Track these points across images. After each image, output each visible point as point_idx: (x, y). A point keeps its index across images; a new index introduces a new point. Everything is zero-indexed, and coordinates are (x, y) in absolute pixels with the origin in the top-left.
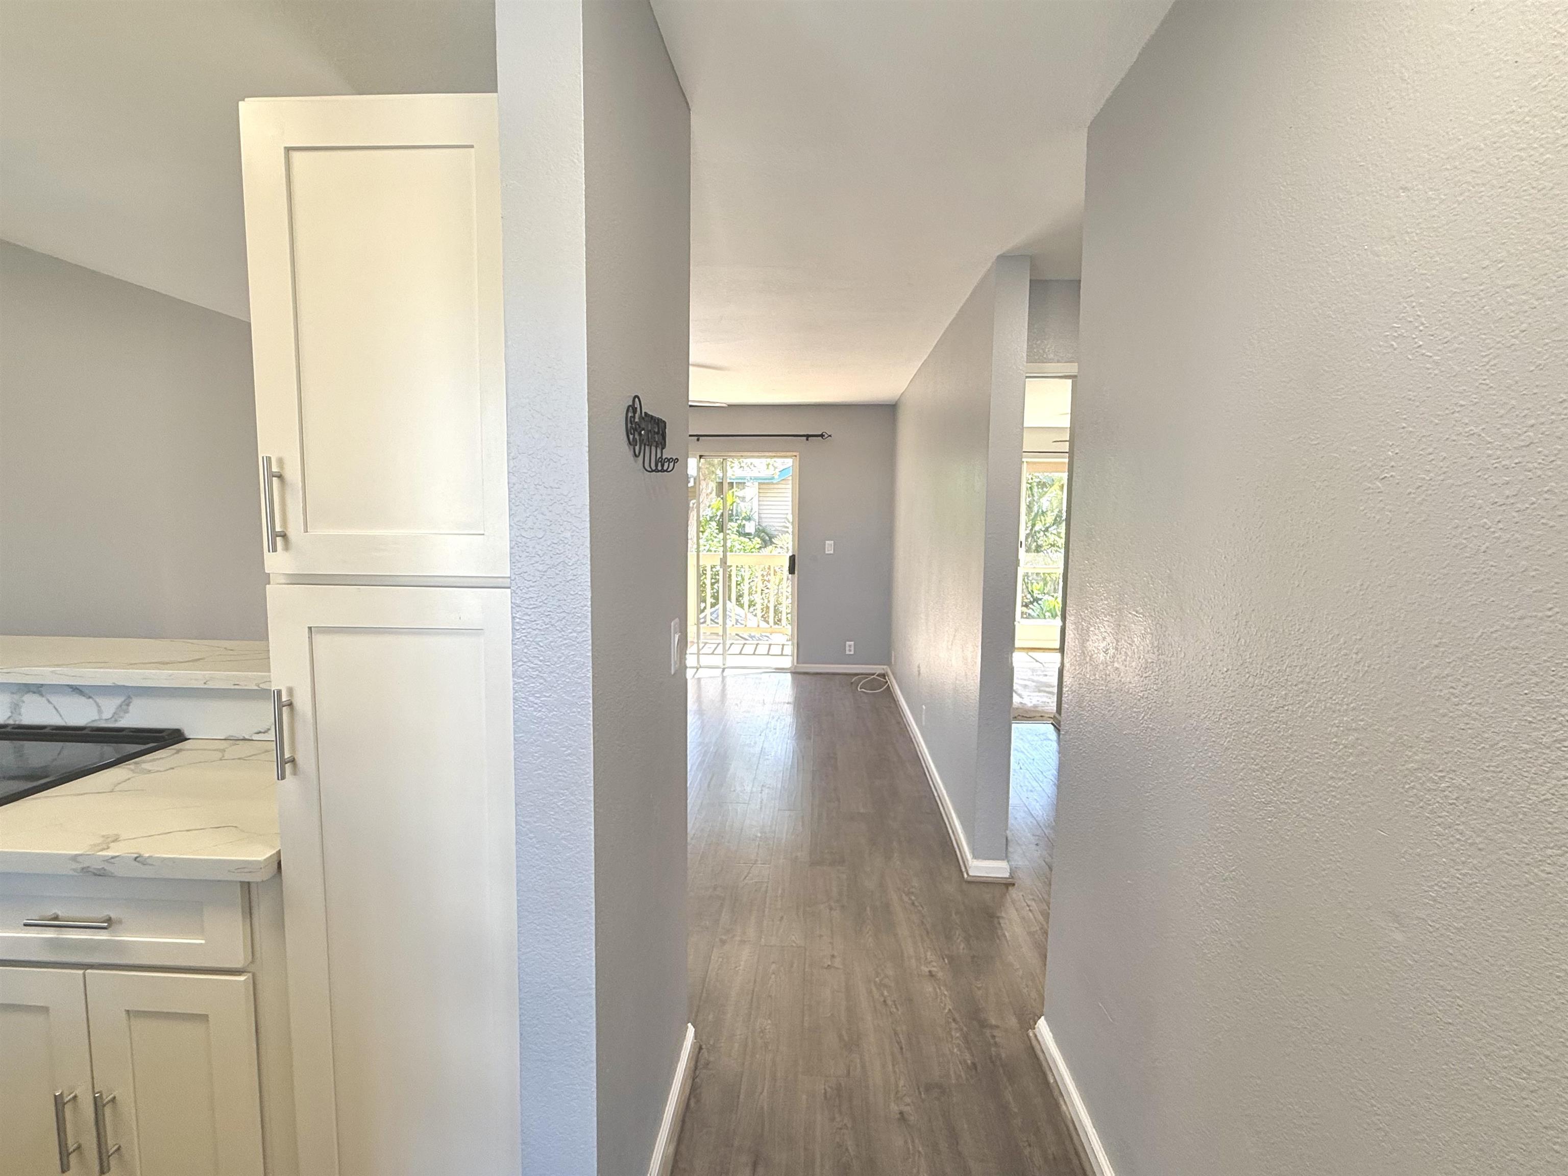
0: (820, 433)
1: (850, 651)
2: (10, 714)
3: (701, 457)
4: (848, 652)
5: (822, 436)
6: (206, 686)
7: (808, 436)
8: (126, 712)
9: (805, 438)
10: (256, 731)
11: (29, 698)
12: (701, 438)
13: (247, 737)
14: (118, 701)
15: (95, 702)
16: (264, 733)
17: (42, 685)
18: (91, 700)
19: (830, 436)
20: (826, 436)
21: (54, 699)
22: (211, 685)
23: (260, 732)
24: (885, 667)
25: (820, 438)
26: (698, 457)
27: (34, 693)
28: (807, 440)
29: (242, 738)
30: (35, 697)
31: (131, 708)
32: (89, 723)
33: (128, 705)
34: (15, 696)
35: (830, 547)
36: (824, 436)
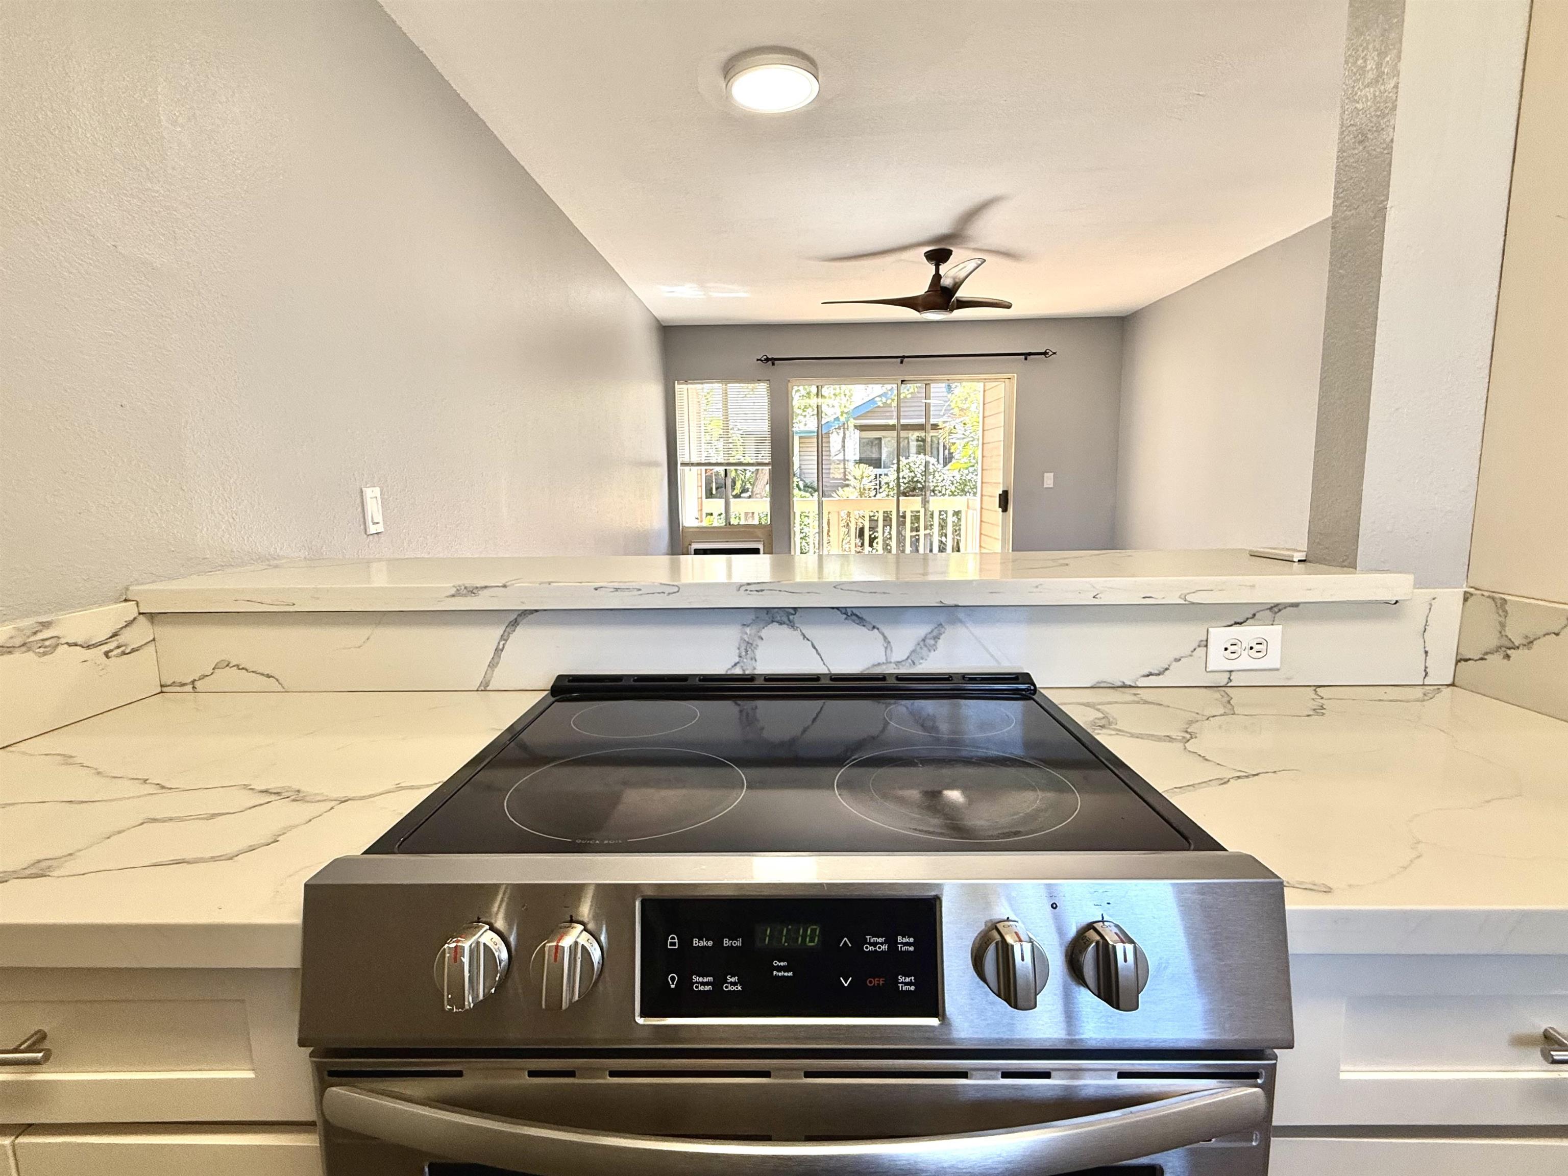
0: (1044, 351)
2: (737, 659)
3: (902, 382)
5: (1045, 353)
6: (1096, 602)
7: (1026, 355)
8: (934, 648)
9: (1023, 357)
10: (1146, 672)
11: (774, 632)
12: (905, 360)
13: (1128, 683)
14: (921, 631)
15: (883, 634)
16: (1158, 674)
17: (795, 609)
18: (876, 630)
19: (1055, 353)
20: (1051, 353)
21: (814, 632)
22: (1105, 600)
23: (1151, 674)
25: (1043, 356)
27: (781, 623)
28: (1026, 359)
29: (1120, 684)
30: (784, 631)
31: (940, 642)
32: (868, 668)
33: (936, 638)
34: (748, 630)
35: (1049, 480)
36: (1048, 353)
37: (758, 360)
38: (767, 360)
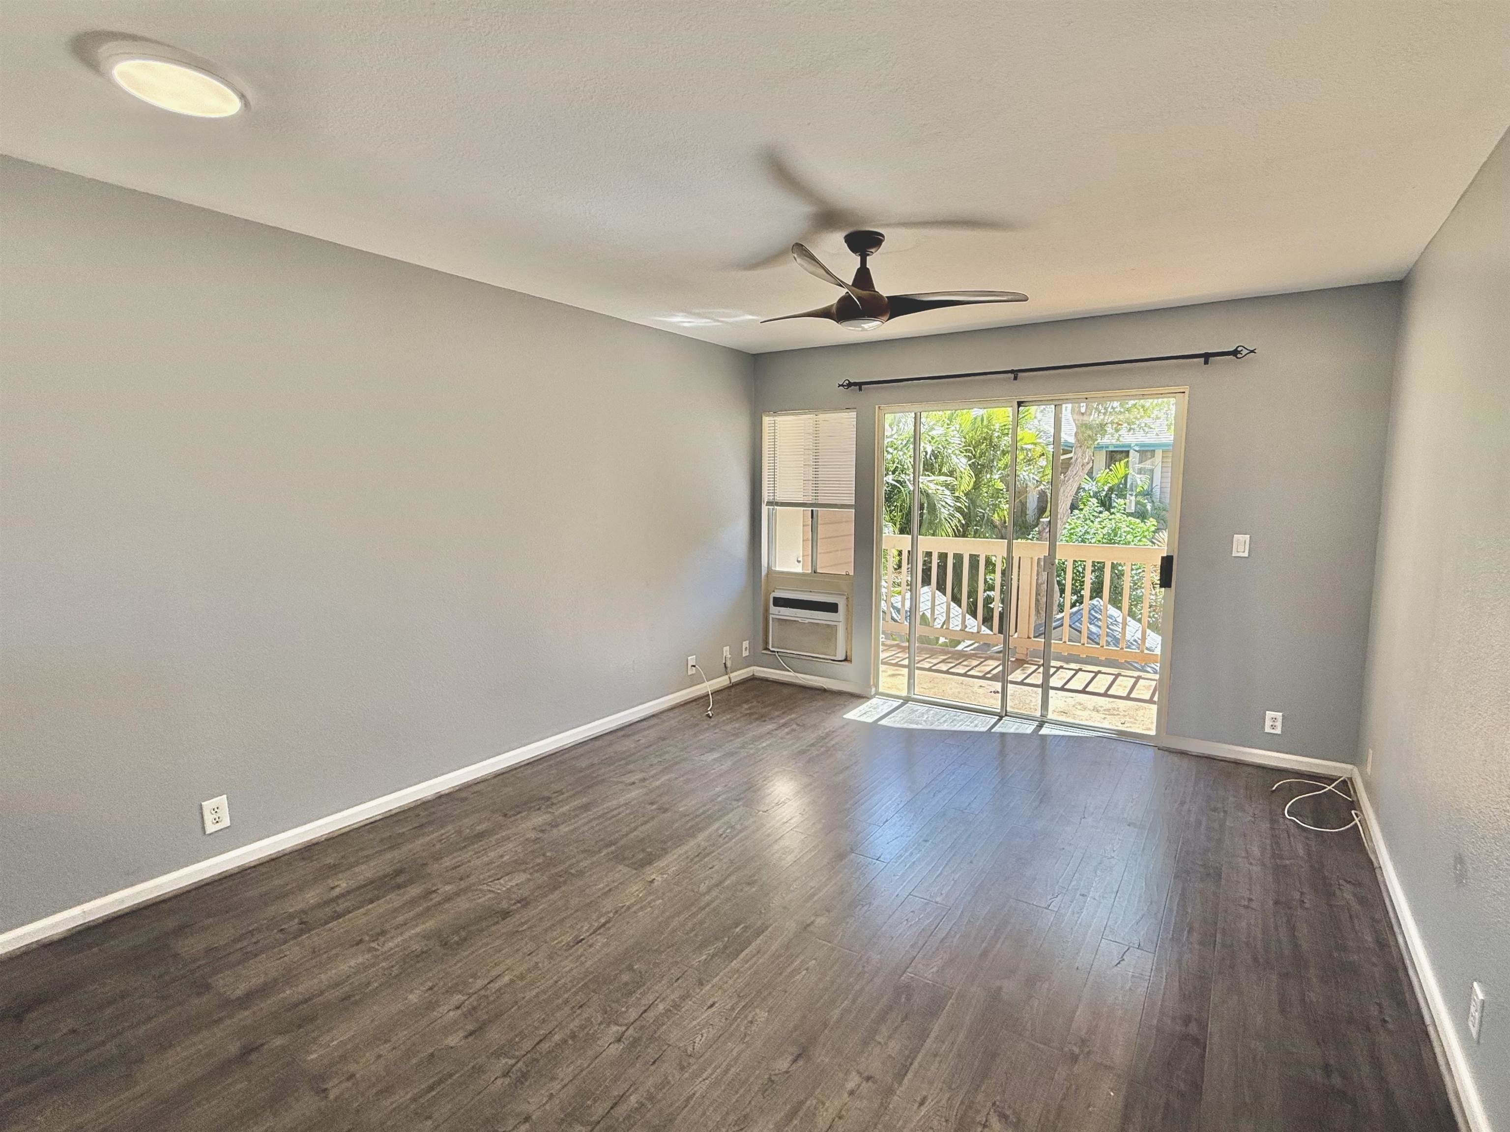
0: (1232, 349)
1: (1273, 727)
3: (1020, 404)
4: (1268, 729)
5: (1235, 353)
7: (1208, 356)
9: (1203, 360)
12: (1020, 375)
19: (1252, 351)
20: (1245, 352)
24: (1350, 767)
25: (1232, 357)
26: (1016, 406)
28: (1206, 363)
35: (1241, 546)
36: (1239, 352)
37: (840, 386)
38: (850, 385)
